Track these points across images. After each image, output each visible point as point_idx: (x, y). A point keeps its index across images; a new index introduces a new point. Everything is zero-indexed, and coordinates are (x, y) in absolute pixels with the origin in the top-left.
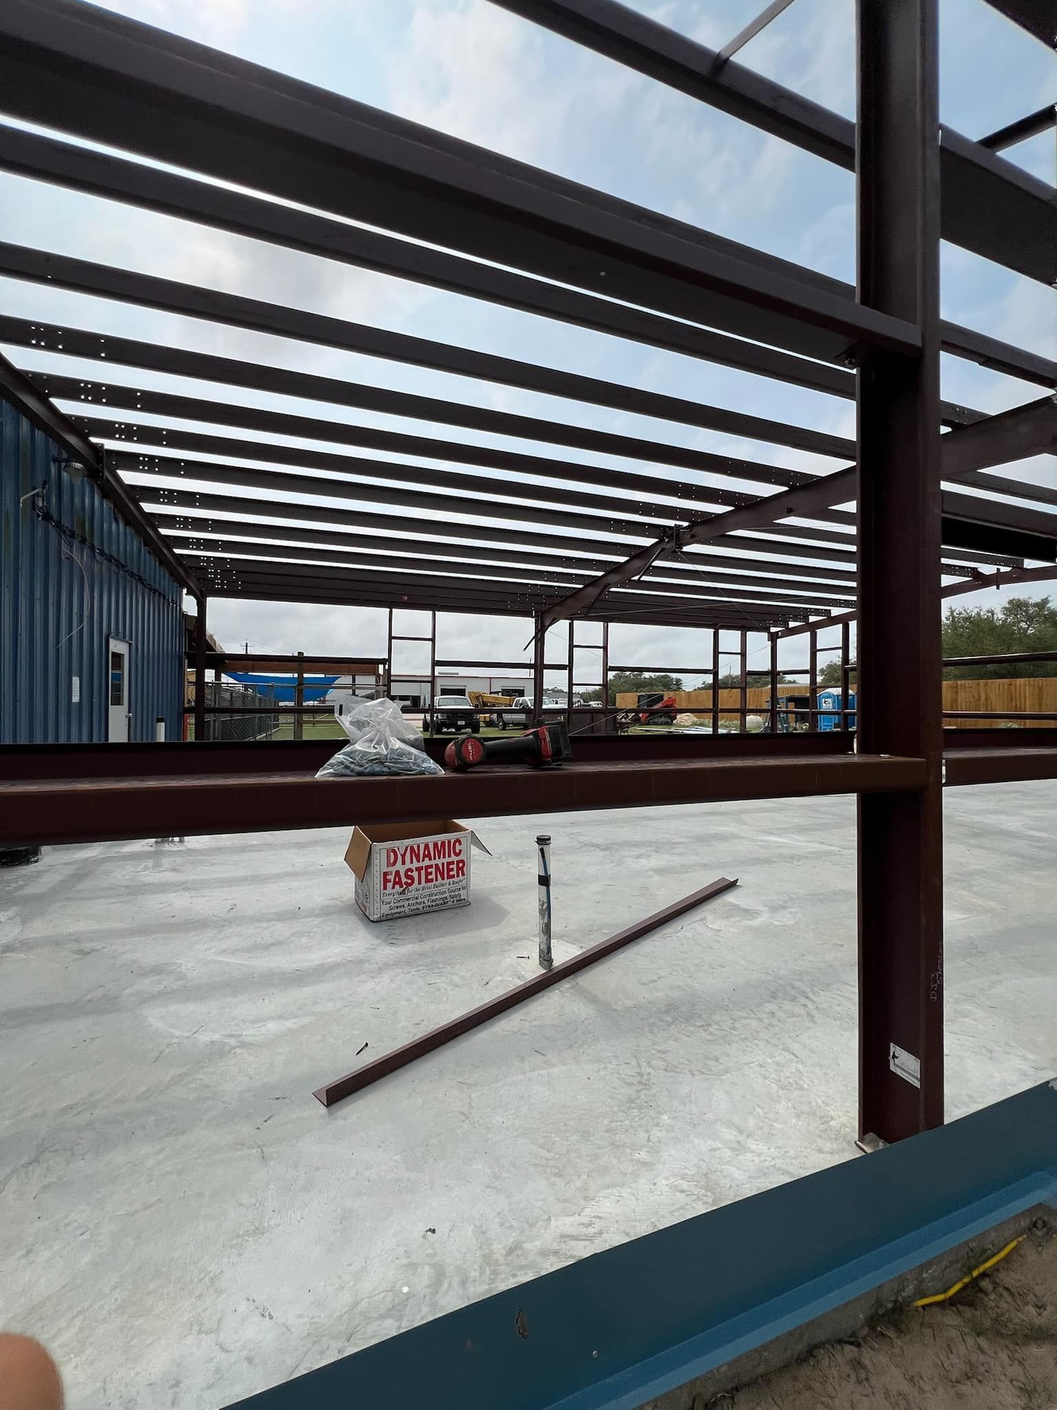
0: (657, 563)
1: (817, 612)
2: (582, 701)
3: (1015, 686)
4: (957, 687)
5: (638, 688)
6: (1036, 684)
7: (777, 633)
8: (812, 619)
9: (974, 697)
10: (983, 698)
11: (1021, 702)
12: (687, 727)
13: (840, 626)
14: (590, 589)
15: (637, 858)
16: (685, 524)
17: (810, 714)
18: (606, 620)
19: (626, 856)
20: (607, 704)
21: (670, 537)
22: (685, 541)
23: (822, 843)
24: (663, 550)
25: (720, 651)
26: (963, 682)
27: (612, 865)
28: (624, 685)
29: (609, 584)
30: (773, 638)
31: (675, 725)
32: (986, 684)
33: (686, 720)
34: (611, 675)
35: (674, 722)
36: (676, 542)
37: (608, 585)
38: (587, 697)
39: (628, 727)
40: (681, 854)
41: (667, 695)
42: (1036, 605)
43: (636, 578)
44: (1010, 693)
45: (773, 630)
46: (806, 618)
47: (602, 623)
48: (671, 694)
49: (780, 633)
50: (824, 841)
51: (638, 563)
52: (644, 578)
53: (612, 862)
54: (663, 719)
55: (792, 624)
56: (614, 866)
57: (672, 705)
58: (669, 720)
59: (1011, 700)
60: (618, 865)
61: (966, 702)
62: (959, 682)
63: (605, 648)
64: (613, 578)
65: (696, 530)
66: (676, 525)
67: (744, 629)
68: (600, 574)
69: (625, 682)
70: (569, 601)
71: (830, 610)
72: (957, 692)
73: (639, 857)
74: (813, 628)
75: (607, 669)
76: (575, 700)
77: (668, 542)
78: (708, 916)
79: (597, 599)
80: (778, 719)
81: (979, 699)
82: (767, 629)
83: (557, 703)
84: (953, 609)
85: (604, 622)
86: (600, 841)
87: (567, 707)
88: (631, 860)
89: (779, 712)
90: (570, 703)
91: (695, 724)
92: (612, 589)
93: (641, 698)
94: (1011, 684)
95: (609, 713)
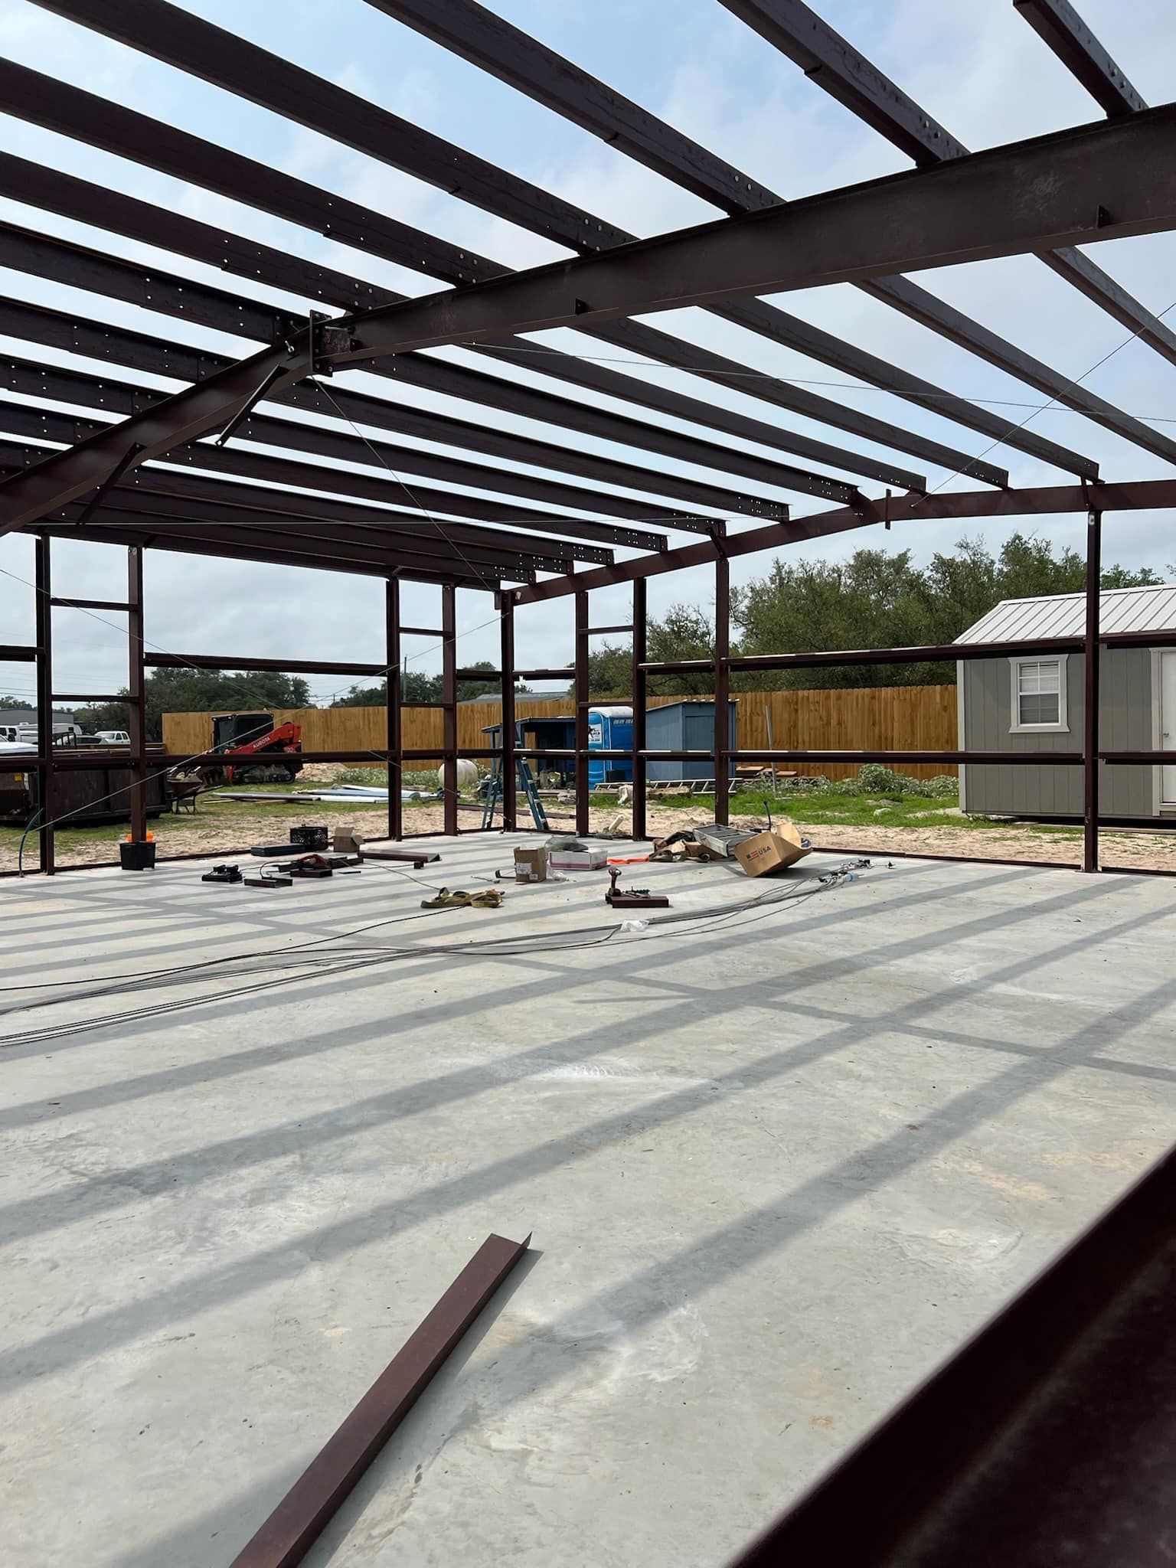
0: (264, 408)
1: (589, 554)
2: (78, 730)
3: (880, 698)
4: (797, 703)
5: (211, 699)
6: (908, 697)
7: (513, 592)
8: (580, 567)
9: (821, 718)
10: (834, 722)
11: (886, 729)
12: (326, 785)
13: (630, 585)
14: (89, 458)
15: (251, 1204)
16: (336, 313)
17: (577, 757)
18: (138, 540)
19: (220, 1205)
20: (143, 740)
21: (301, 344)
22: (337, 356)
23: (673, 1071)
24: (281, 372)
25: (402, 625)
26: (806, 693)
27: (182, 1247)
28: (179, 692)
29: (142, 447)
30: (506, 603)
31: (299, 782)
32: (839, 698)
33: (323, 771)
34: (149, 672)
35: (298, 775)
36: (315, 355)
37: (138, 451)
38: (90, 723)
39: (195, 794)
40: (370, 1166)
41: (280, 718)
42: (891, 563)
43: (212, 440)
44: (872, 711)
45: (506, 585)
46: (567, 567)
47: (127, 547)
48: (288, 715)
49: (519, 594)
50: (674, 1064)
51: (215, 401)
52: (233, 443)
53: (181, 1235)
54: (273, 770)
55: (542, 576)
56: (184, 1255)
57: (291, 739)
58: (287, 772)
59: (874, 724)
60: (201, 1241)
61: (810, 729)
62: (800, 693)
63: (135, 609)
64: (149, 432)
65: (362, 332)
66: (313, 312)
67: (450, 580)
68: (116, 418)
69: (181, 687)
70: (34, 484)
71: (611, 551)
72: (797, 710)
73: (258, 1197)
74: (580, 586)
75: (139, 658)
76: (58, 727)
77: (293, 355)
78: (480, 1400)
79: (108, 486)
80: (517, 770)
81: (828, 723)
82: (491, 584)
83: (11, 739)
84: (781, 563)
85: (131, 546)
86: (137, 1158)
87: (35, 748)
88: (235, 1215)
89: (519, 756)
90: (45, 735)
91: (342, 780)
92: (149, 463)
93: (221, 724)
94: (873, 698)
95: (149, 766)
